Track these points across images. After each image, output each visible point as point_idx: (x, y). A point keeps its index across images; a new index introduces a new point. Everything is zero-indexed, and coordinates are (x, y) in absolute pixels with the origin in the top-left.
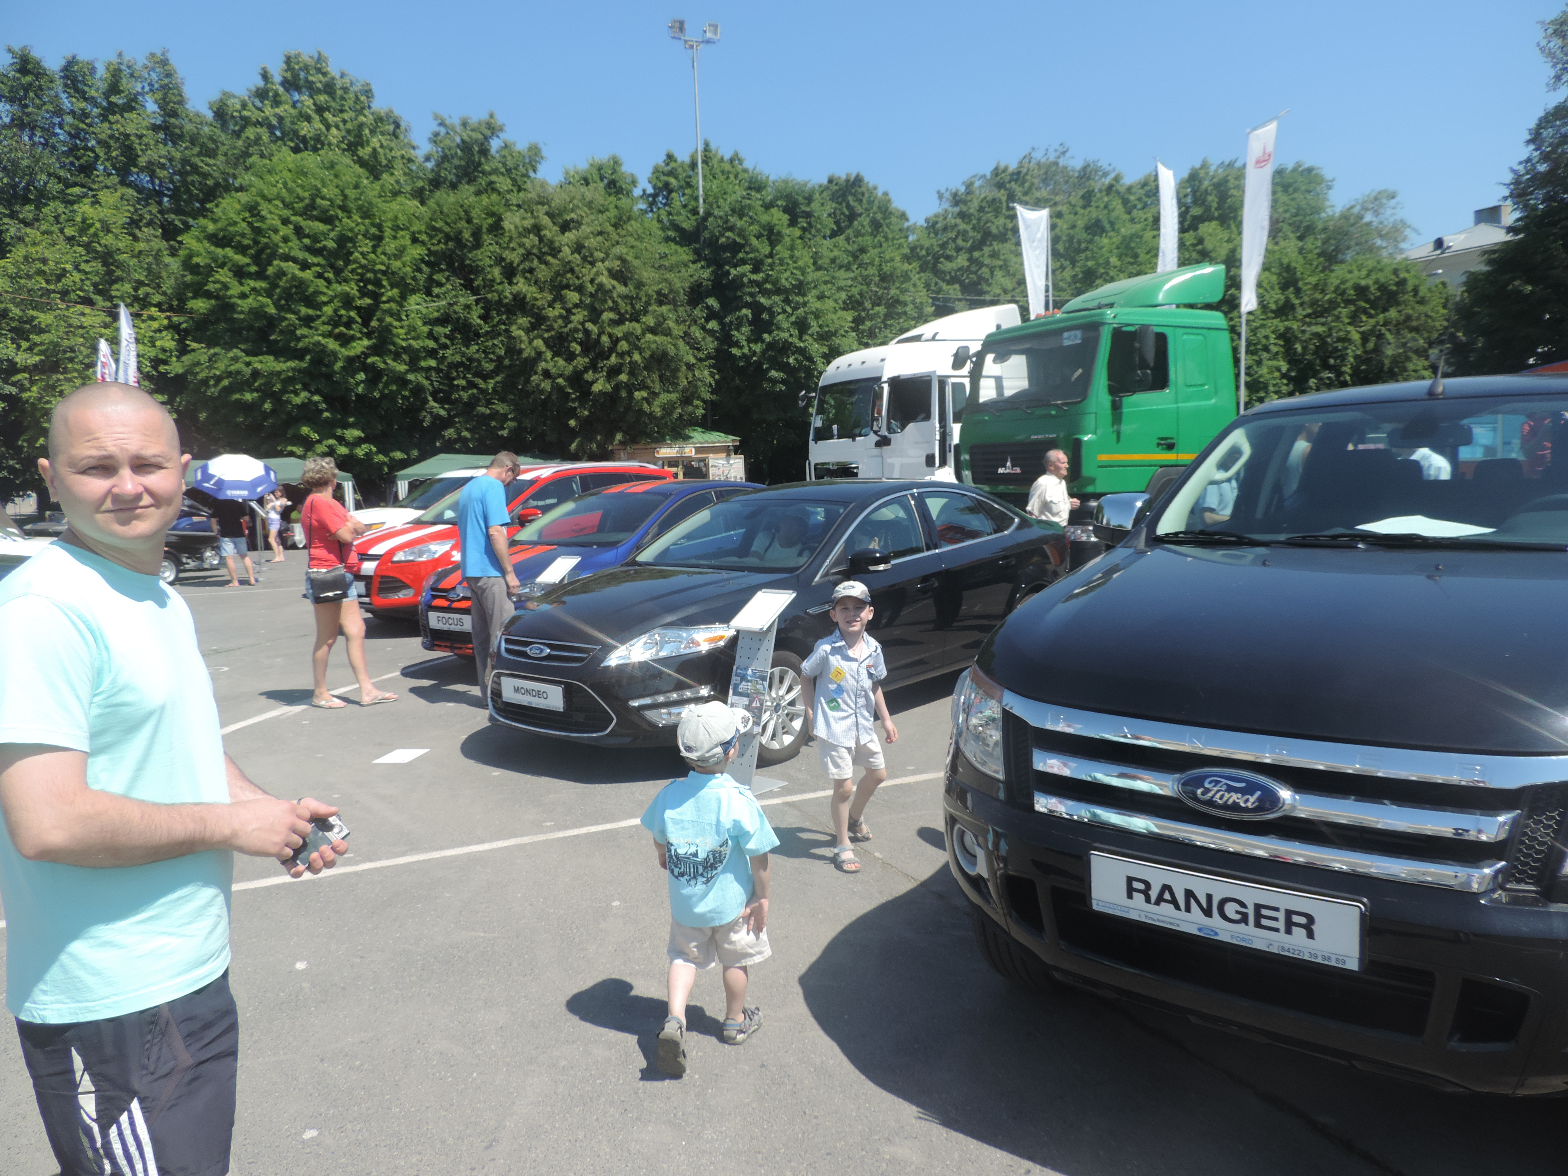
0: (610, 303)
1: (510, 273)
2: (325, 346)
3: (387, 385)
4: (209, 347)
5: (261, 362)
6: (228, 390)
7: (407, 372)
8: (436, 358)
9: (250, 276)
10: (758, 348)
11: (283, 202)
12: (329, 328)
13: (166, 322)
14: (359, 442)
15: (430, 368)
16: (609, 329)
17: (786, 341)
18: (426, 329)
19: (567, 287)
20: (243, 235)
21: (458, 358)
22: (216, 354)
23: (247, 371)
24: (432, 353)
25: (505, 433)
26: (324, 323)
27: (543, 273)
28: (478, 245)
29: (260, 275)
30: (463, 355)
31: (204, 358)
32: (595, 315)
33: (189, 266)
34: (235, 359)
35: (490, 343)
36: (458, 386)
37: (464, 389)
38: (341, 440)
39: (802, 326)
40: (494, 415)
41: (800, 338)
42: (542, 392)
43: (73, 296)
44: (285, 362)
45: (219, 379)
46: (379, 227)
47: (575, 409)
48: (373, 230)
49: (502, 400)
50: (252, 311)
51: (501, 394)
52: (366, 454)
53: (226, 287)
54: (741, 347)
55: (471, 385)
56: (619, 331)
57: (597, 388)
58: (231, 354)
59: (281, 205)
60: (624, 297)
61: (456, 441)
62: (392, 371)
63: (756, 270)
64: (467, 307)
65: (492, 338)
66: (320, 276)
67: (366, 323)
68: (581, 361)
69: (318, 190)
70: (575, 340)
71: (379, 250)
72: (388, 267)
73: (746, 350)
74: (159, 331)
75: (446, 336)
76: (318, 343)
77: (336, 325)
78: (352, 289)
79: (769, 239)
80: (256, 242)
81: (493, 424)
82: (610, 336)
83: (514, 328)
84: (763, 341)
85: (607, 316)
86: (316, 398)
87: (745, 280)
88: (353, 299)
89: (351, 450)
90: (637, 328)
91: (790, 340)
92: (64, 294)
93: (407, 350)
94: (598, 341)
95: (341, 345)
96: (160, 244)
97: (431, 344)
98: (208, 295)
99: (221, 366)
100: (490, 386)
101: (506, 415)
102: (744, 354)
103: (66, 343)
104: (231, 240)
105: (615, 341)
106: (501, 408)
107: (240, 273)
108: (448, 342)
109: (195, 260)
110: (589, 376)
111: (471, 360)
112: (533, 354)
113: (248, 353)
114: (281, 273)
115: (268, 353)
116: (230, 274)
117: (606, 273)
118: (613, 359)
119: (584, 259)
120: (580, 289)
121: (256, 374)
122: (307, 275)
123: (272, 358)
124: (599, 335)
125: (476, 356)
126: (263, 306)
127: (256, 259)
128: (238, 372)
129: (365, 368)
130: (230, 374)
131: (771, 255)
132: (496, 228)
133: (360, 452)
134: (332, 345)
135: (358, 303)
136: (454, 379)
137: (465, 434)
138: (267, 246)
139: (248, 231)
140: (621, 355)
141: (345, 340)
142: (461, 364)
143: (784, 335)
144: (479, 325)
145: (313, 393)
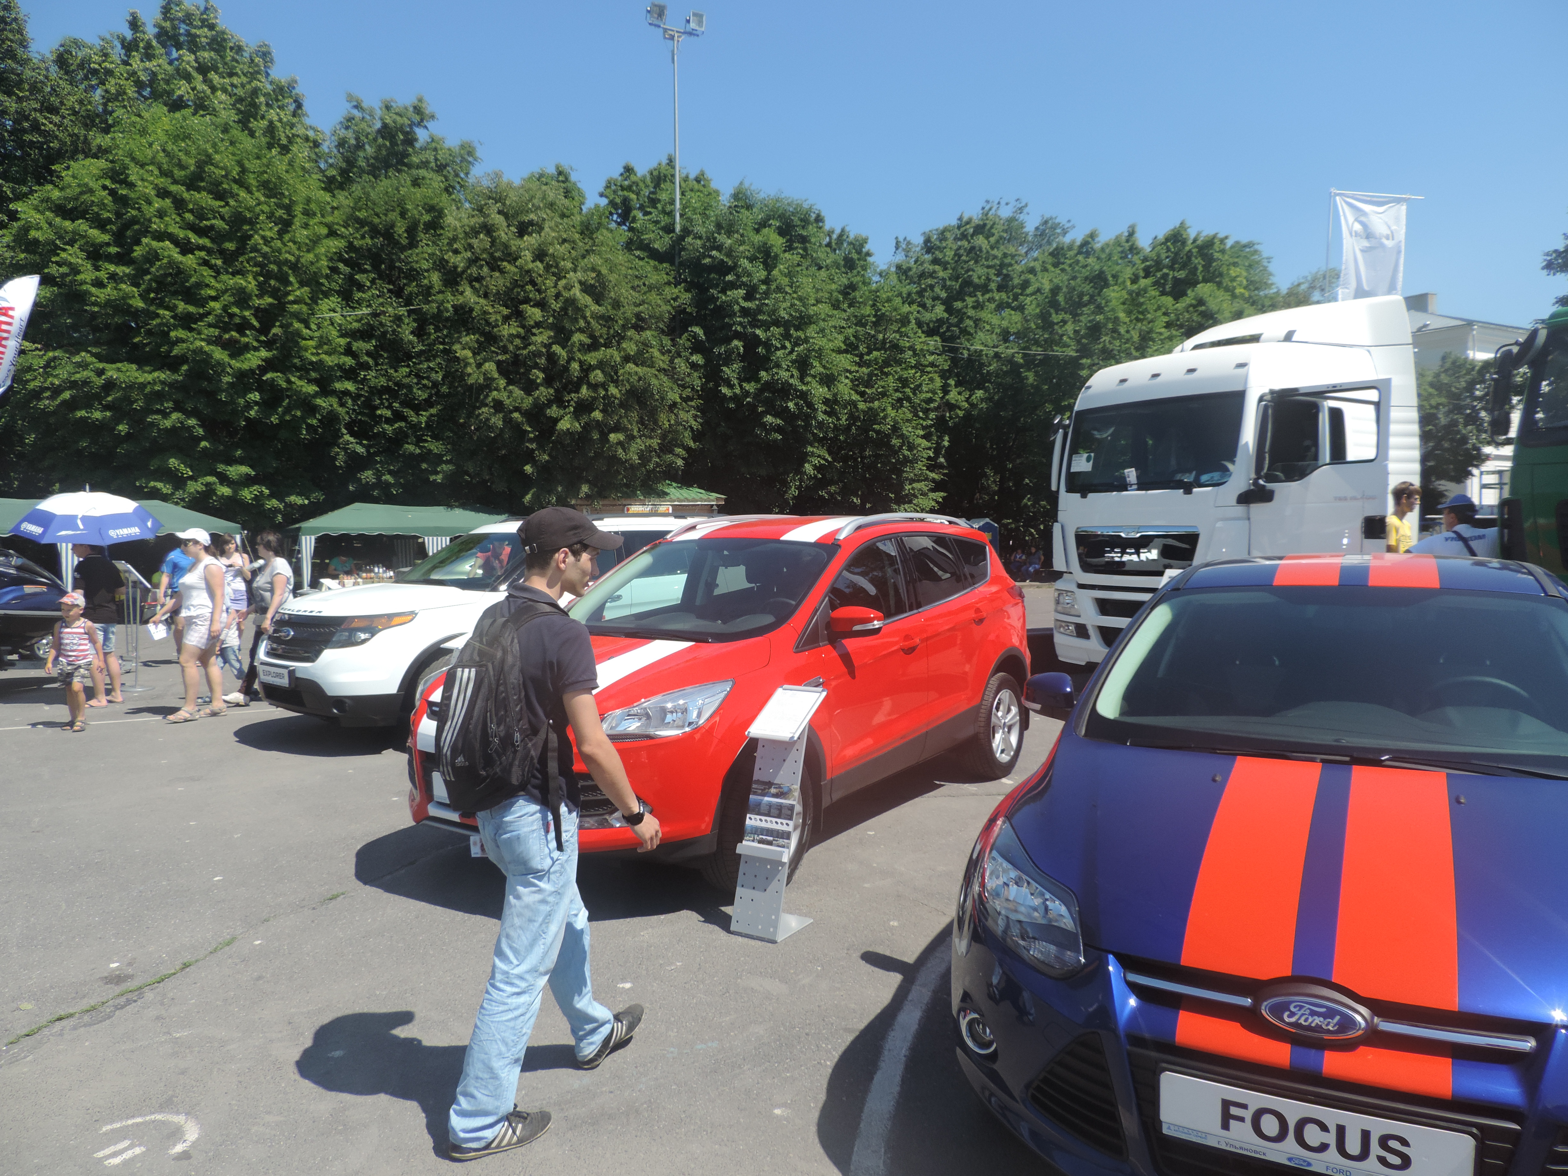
1: (452, 278)
2: (209, 356)
3: (288, 410)
4: (47, 347)
5: (119, 370)
6: (72, 405)
7: (316, 395)
8: (355, 381)
9: (110, 258)
10: (750, 387)
11: (160, 168)
12: (217, 332)
14: (248, 481)
15: (346, 393)
16: (579, 355)
17: (787, 381)
18: (343, 341)
19: (527, 301)
20: (102, 205)
21: (383, 381)
22: (55, 358)
23: (99, 381)
24: (350, 374)
25: (439, 478)
26: (210, 325)
27: (496, 282)
28: (413, 243)
29: (122, 259)
30: (390, 378)
31: (38, 363)
32: (562, 336)
34: (84, 365)
35: (425, 366)
36: (381, 416)
37: (388, 421)
38: (224, 479)
39: (803, 365)
40: (427, 456)
41: (802, 379)
42: (491, 428)
44: (150, 373)
45: (56, 391)
46: (288, 208)
47: (533, 450)
48: (280, 212)
49: (436, 437)
50: (108, 303)
51: (435, 429)
52: (256, 498)
53: (75, 270)
54: (731, 386)
55: (398, 416)
56: (592, 358)
57: (565, 425)
58: (77, 359)
59: (156, 172)
60: (598, 317)
61: (374, 486)
62: (298, 393)
63: (749, 297)
64: (398, 319)
65: (428, 360)
66: (206, 263)
67: (264, 329)
68: (544, 393)
69: (209, 156)
70: (536, 366)
71: (287, 237)
72: (298, 258)
73: (738, 391)
75: (368, 354)
76: (200, 350)
77: (226, 328)
78: (250, 284)
79: (765, 263)
80: (118, 215)
81: (424, 466)
83: (457, 347)
84: (757, 380)
85: (578, 337)
86: (192, 422)
87: (736, 308)
88: (250, 297)
89: (235, 492)
91: (791, 381)
93: (318, 366)
94: (566, 369)
95: (232, 356)
97: (349, 361)
99: (63, 373)
100: (423, 420)
101: (440, 456)
102: (735, 394)
104: (86, 212)
106: (435, 447)
107: (95, 254)
108: (371, 362)
109: (33, 234)
110: (553, 411)
111: (398, 384)
112: (481, 380)
113: (100, 358)
114: (153, 257)
115: (131, 361)
116: (83, 255)
119: (547, 268)
120: (541, 304)
121: (110, 385)
122: (189, 261)
123: (134, 366)
125: (406, 381)
126: (126, 297)
127: (119, 238)
128: (86, 383)
129: (261, 386)
130: (73, 385)
131: (766, 281)
132: (435, 226)
133: (247, 494)
134: (219, 354)
135: (257, 302)
136: (377, 408)
137: (388, 478)
138: (134, 221)
139: (108, 200)
140: (594, 387)
141: (237, 350)
142: (386, 390)
143: (784, 375)
144: (410, 342)
145: (189, 414)
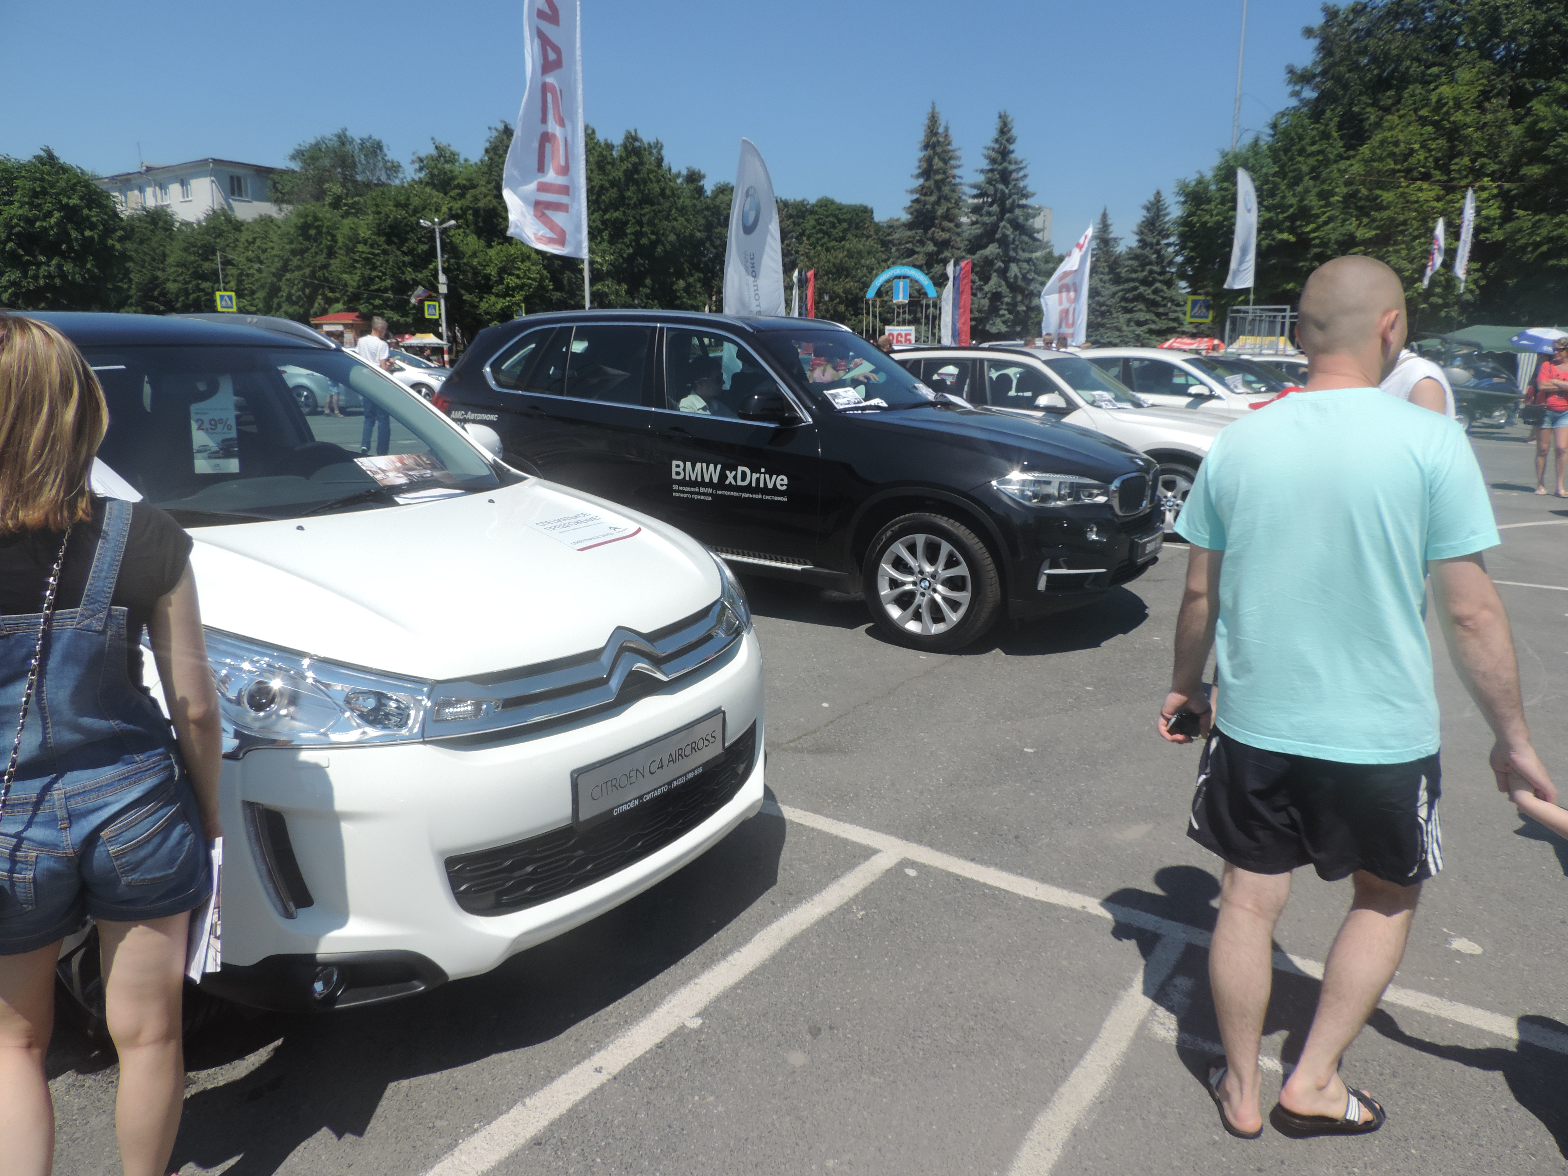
4: (1535, 213)
6: (1546, 256)
13: (1495, 191)
22: (1540, 220)
31: (1527, 225)
33: (1533, 133)
43: (1415, 174)
45: (1537, 245)
53: (1566, 151)
58: (1557, 220)
74: (1488, 200)
92: (1408, 171)
96: (1506, 114)
98: (1546, 160)
99: (1543, 232)
103: (1401, 218)
109: (1541, 125)
130: (1550, 240)
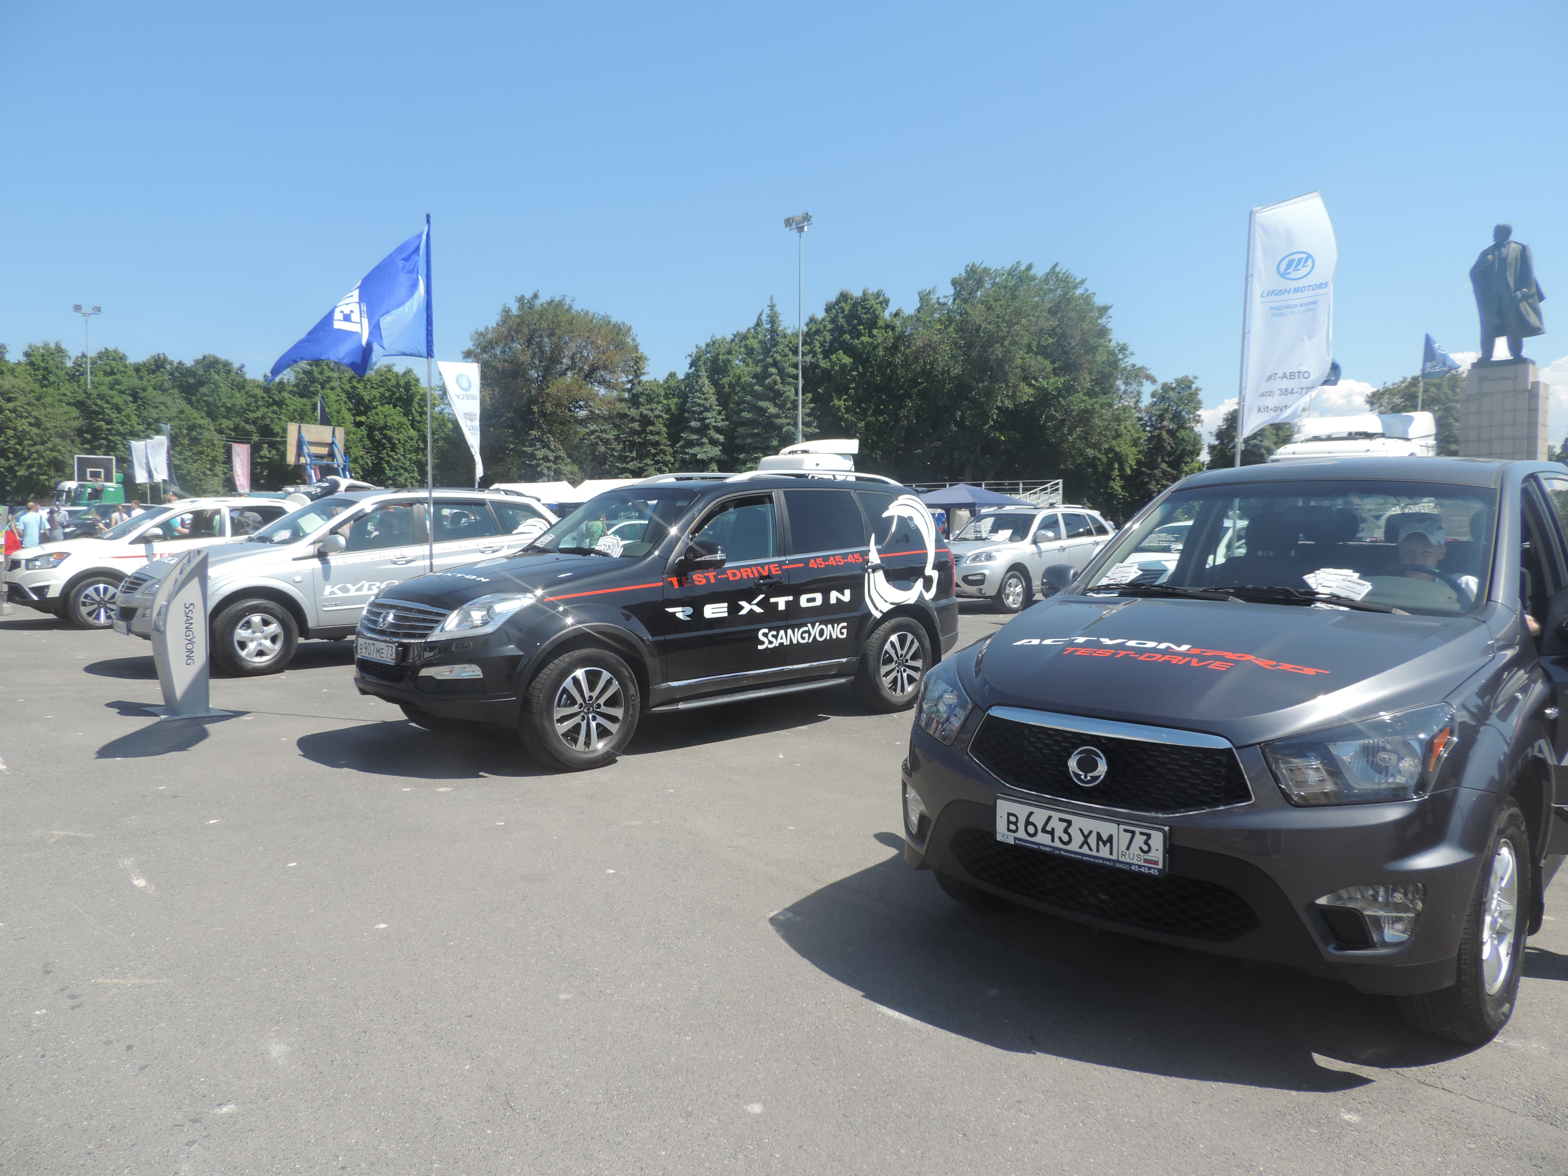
0: (29, 437)
82: (28, 451)
90: (41, 448)
105: (31, 453)
117: (27, 424)
118: (29, 462)
124: (23, 450)
